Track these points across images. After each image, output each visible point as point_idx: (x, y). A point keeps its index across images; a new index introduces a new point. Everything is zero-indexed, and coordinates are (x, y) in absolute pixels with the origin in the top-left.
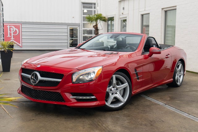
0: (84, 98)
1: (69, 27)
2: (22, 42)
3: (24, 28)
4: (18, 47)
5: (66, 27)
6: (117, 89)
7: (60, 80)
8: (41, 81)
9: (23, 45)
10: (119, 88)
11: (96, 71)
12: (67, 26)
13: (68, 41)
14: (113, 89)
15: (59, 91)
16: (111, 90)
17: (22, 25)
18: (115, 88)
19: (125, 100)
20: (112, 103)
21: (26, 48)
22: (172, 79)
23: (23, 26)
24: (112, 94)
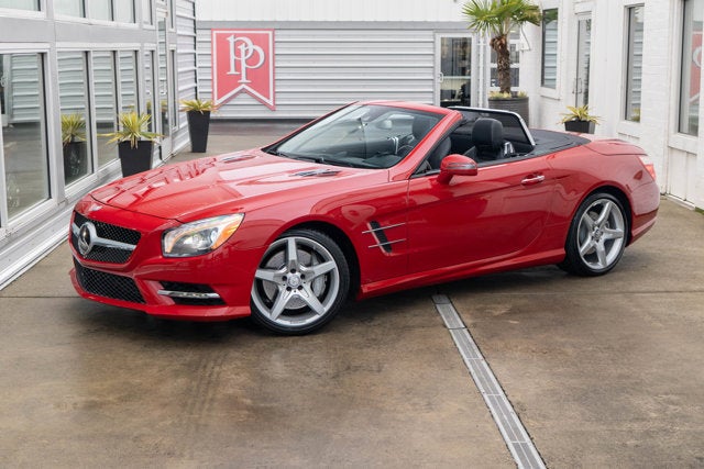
0: (194, 295)
1: (439, 37)
2: (275, 93)
3: (284, 44)
4: (264, 108)
5: (427, 36)
6: (303, 277)
7: (133, 247)
8: (97, 248)
9: (277, 103)
10: (308, 272)
11: (221, 228)
12: (431, 33)
13: (433, 86)
14: (290, 275)
15: (133, 275)
16: (285, 278)
17: (277, 33)
18: (297, 273)
19: (326, 309)
20: (286, 313)
21: (289, 111)
22: (562, 251)
23: (281, 36)
24: (289, 289)
